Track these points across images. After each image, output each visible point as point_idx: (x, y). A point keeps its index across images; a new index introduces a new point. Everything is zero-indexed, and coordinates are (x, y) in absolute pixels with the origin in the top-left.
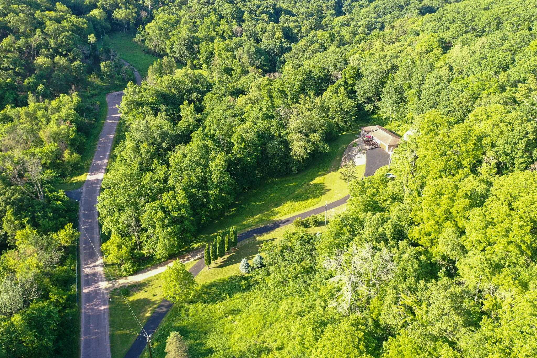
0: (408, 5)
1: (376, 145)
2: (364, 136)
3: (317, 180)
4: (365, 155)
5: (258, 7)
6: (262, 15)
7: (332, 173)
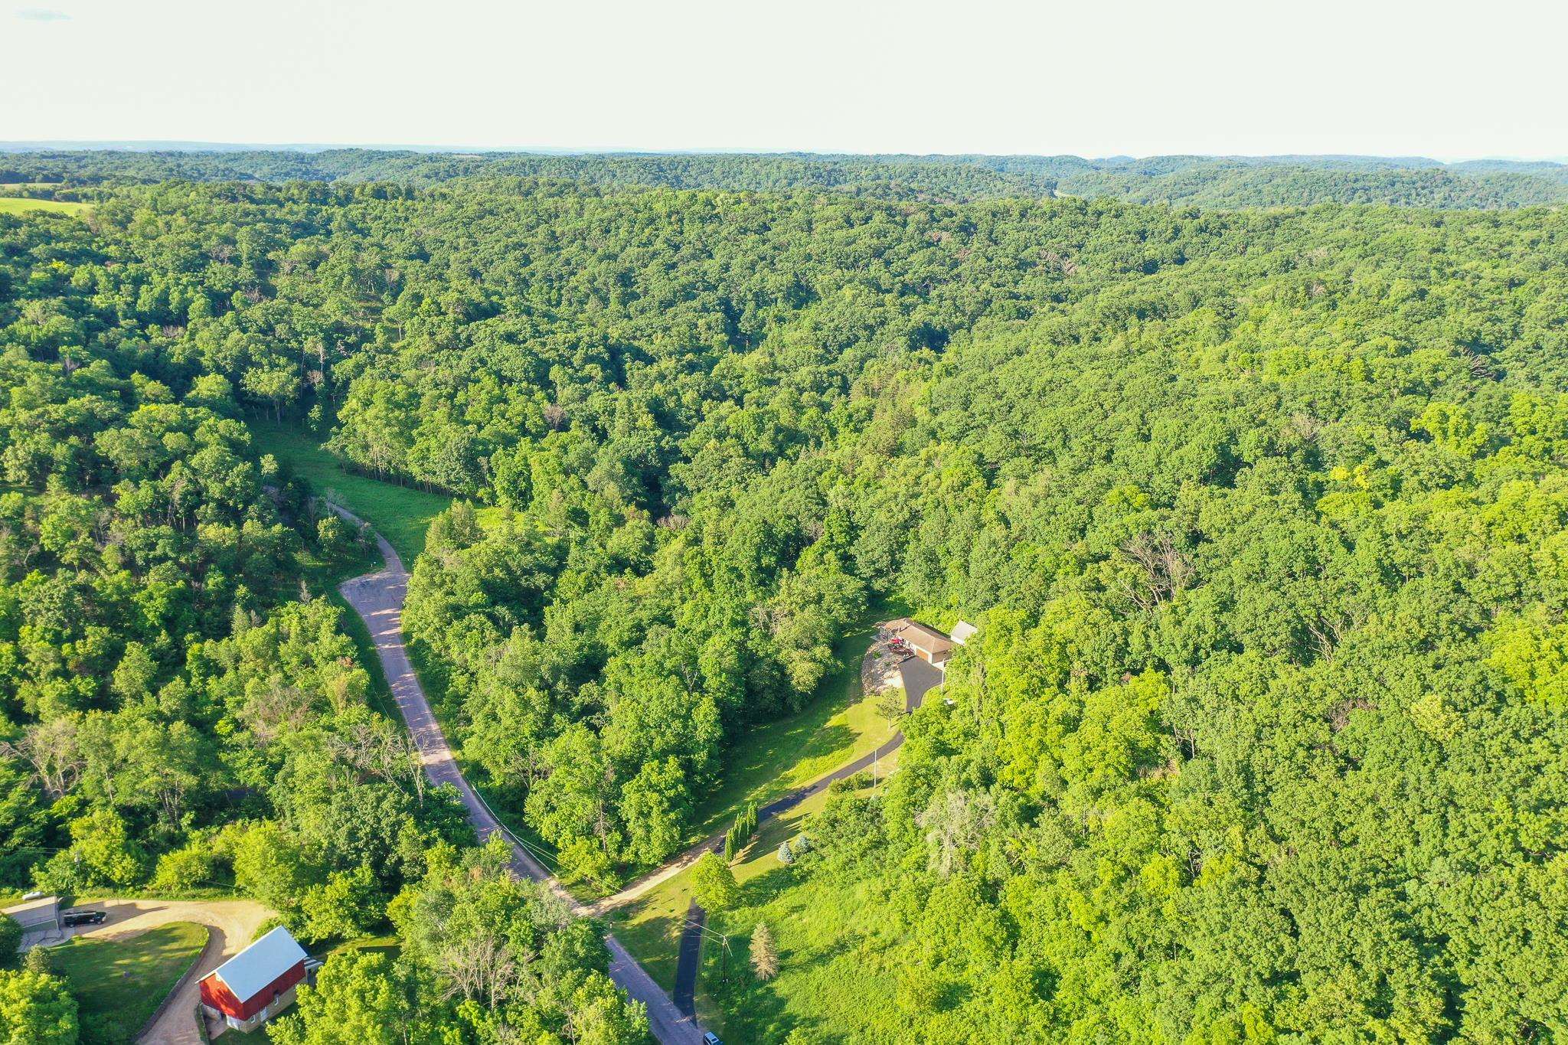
1: (910, 652)
2: (886, 638)
3: (834, 721)
5: (574, 347)
6: (588, 367)
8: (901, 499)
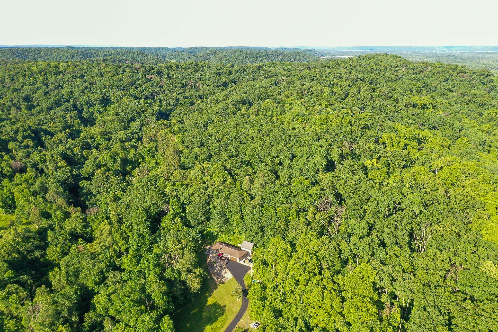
0: (143, 111)
1: (227, 258)
2: (213, 253)
3: (210, 301)
4: (227, 270)
5: (17, 132)
6: (26, 141)
7: (215, 291)
8: (202, 190)
